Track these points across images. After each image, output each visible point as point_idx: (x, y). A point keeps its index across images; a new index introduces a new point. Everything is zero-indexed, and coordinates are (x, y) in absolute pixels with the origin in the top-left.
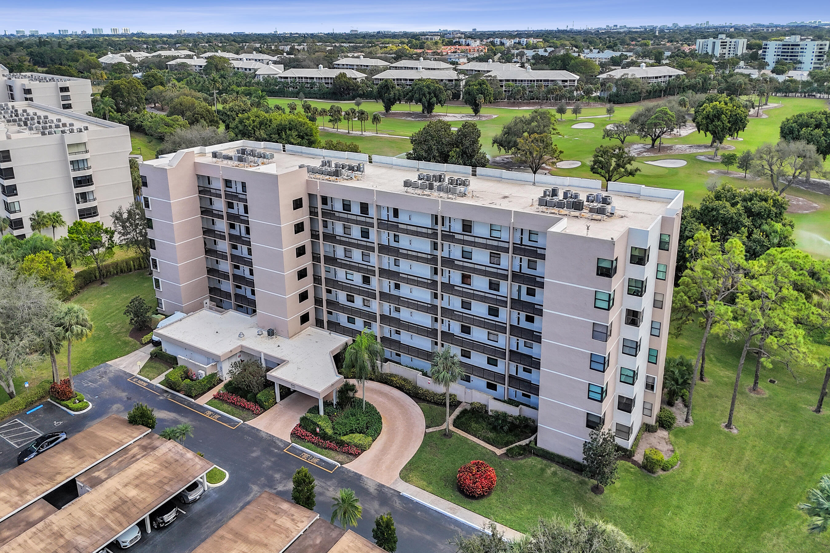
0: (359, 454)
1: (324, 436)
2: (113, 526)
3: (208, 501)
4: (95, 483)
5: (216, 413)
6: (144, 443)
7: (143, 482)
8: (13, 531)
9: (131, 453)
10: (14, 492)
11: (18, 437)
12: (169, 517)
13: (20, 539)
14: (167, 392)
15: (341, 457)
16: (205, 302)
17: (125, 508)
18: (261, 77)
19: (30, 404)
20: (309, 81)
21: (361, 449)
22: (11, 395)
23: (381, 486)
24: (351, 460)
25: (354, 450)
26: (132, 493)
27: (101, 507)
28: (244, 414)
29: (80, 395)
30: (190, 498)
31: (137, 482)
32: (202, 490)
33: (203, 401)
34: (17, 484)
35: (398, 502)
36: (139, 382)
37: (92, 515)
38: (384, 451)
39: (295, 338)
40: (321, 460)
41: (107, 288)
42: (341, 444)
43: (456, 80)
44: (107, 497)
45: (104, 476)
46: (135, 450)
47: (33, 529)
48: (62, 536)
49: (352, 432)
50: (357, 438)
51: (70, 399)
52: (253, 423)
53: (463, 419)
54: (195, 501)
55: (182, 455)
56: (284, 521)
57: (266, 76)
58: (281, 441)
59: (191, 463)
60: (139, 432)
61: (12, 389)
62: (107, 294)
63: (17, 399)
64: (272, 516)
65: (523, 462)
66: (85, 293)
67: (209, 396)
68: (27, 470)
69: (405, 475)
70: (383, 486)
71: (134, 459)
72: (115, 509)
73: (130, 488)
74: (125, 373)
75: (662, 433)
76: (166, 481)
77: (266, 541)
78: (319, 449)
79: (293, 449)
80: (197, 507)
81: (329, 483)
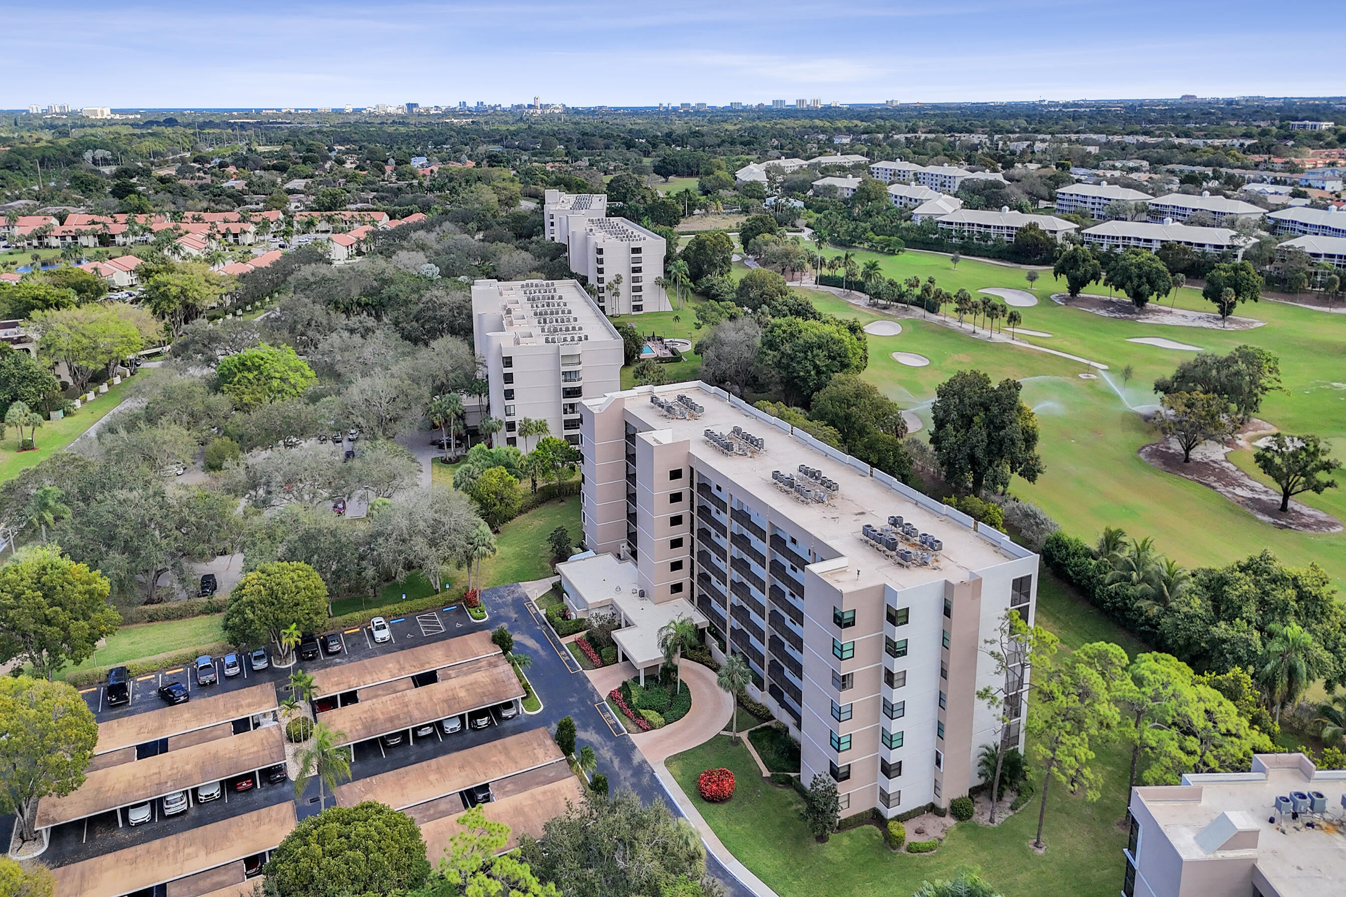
0: (647, 730)
1: (630, 705)
2: (439, 712)
3: (517, 722)
4: (447, 678)
5: (568, 655)
6: (492, 660)
7: (474, 689)
8: (384, 693)
9: (480, 664)
10: (398, 666)
11: (428, 628)
12: (483, 722)
13: (384, 698)
14: (545, 623)
15: (632, 727)
16: (622, 545)
17: (452, 702)
18: (919, 217)
19: (448, 604)
20: (982, 229)
21: (651, 727)
22: (437, 592)
23: (645, 762)
24: (639, 732)
25: (644, 724)
26: (462, 694)
27: (440, 696)
28: (587, 663)
29: (483, 607)
30: (504, 715)
31: (469, 687)
32: (515, 712)
33: (564, 641)
34: (402, 662)
35: (647, 778)
36: (532, 608)
37: (431, 699)
38: (669, 736)
39: (662, 606)
40: (617, 723)
41: (563, 507)
42: (638, 716)
43: (1228, 246)
44: (446, 690)
45: (453, 675)
46: (484, 663)
47: (394, 695)
48: (407, 706)
49: (651, 708)
50: (652, 716)
51: (474, 607)
52: (588, 673)
53: (759, 734)
54: (507, 719)
55: (509, 679)
56: (540, 753)
57: (926, 217)
58: (599, 696)
59: (511, 687)
60: (493, 649)
61: (438, 586)
62: (559, 514)
63: (439, 596)
64: (535, 745)
65: (778, 789)
66: (542, 509)
67: (571, 639)
68: (413, 654)
69: (668, 763)
70: (646, 762)
71: (479, 669)
72: (446, 701)
73: (463, 690)
74: (527, 597)
75: (950, 821)
76: (487, 693)
77: (518, 760)
78: (620, 714)
79: (603, 708)
80: (507, 724)
81: (608, 743)
